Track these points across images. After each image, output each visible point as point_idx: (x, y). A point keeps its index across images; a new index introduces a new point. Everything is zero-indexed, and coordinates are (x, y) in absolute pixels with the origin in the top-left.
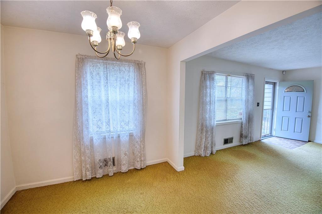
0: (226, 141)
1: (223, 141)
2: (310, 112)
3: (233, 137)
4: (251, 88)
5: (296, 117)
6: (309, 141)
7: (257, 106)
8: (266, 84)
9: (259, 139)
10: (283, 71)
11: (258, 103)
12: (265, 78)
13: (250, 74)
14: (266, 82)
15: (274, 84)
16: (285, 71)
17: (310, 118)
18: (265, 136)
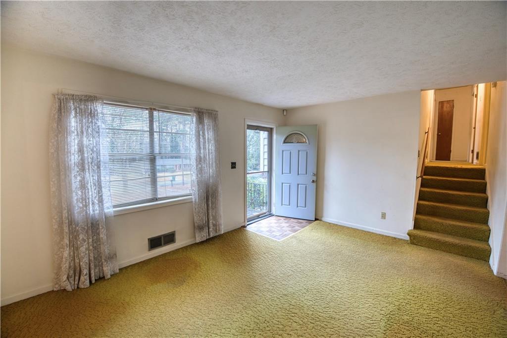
0: (155, 243)
1: (146, 243)
2: (314, 175)
3: (175, 231)
4: (209, 135)
5: (299, 183)
6: (316, 219)
7: (232, 168)
8: (248, 129)
9: (243, 225)
10: (284, 110)
11: (232, 163)
12: (246, 120)
13: (207, 110)
14: (248, 125)
15: (270, 131)
16: (286, 110)
17: (314, 184)
18: (259, 216)
